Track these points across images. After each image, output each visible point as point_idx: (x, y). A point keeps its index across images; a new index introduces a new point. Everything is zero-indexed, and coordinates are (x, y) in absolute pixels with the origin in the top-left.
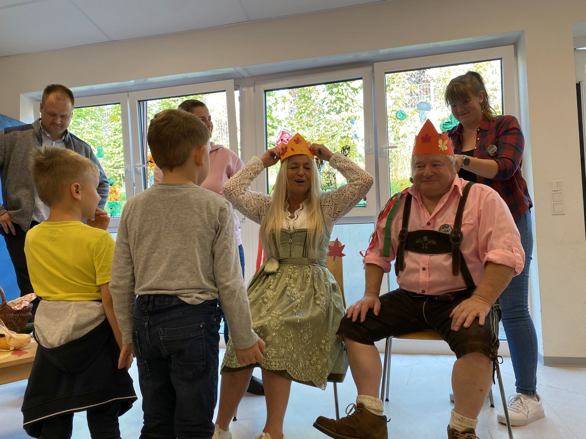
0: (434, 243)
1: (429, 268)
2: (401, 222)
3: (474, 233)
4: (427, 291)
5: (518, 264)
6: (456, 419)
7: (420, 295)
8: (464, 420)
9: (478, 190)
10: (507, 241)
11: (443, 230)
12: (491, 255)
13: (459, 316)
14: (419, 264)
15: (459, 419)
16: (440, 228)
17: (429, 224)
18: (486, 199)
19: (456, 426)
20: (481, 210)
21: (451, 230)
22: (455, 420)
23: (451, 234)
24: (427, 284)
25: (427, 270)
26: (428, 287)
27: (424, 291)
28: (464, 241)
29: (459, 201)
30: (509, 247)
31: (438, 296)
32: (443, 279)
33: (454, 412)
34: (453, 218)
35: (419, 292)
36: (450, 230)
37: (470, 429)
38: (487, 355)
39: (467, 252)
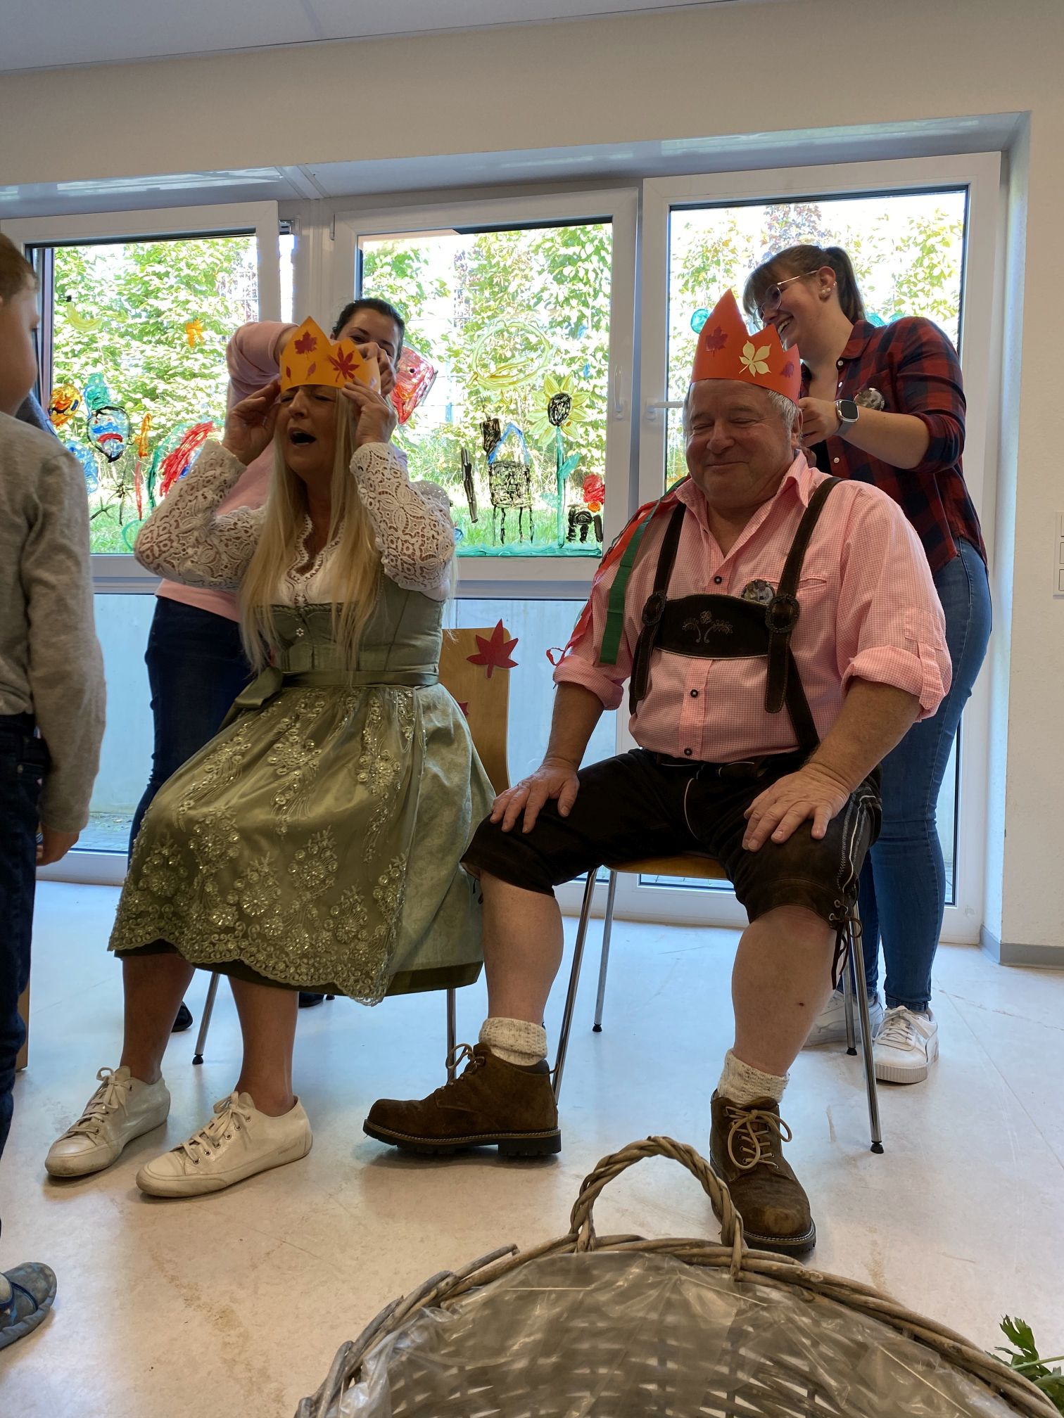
0: (727, 628)
1: (706, 693)
2: (652, 575)
3: (828, 605)
4: (698, 750)
5: (927, 685)
6: (734, 1075)
7: (680, 760)
8: (752, 1076)
9: (850, 494)
10: (908, 626)
11: (752, 596)
12: (864, 663)
13: (764, 814)
14: (683, 682)
15: (740, 1075)
16: (745, 592)
17: (717, 580)
18: (864, 518)
19: (732, 1090)
20: (849, 545)
21: (771, 595)
22: (731, 1077)
23: (771, 607)
24: (700, 732)
25: (702, 697)
26: (700, 740)
27: (690, 750)
28: (800, 626)
29: (799, 521)
30: (911, 641)
31: (724, 765)
32: (738, 721)
33: (731, 1056)
34: (780, 565)
35: (676, 751)
36: (767, 594)
37: (763, 1100)
38: (822, 914)
39: (806, 654)
